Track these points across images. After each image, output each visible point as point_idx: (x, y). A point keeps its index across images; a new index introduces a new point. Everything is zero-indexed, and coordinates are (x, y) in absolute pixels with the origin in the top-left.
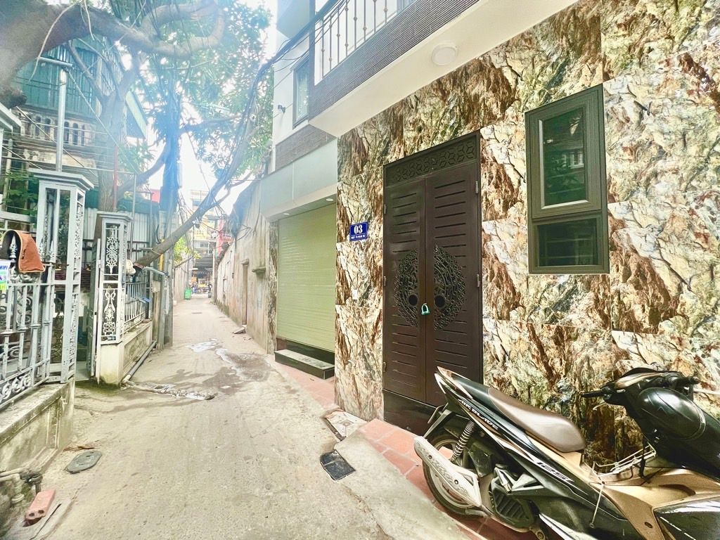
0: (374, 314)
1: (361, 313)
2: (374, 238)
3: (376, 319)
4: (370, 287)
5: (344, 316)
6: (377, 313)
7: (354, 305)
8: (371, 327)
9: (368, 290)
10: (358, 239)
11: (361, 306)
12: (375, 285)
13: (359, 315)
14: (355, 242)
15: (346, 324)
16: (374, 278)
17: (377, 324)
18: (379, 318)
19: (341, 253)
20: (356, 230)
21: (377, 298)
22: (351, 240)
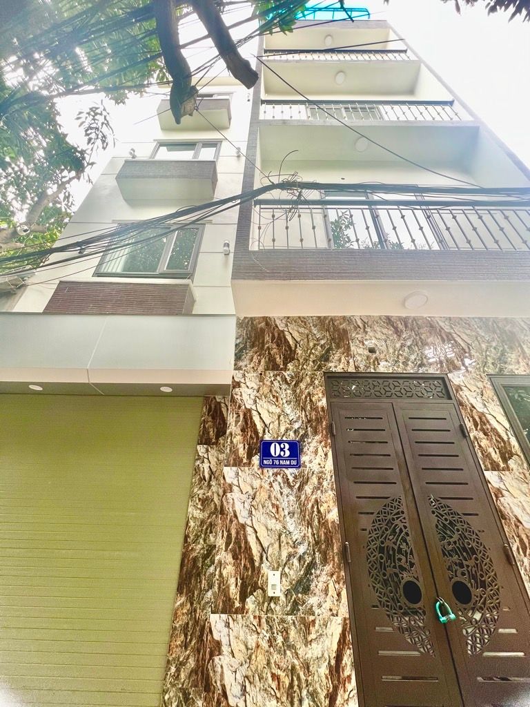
0: (329, 631)
1: (293, 633)
2: (316, 468)
3: (335, 647)
4: (312, 565)
5: (238, 647)
6: (335, 629)
7: (269, 610)
8: (323, 670)
9: (308, 571)
10: (280, 466)
11: (291, 613)
12: (325, 561)
13: (286, 639)
14: (271, 471)
15: (243, 670)
16: (321, 545)
17: (339, 658)
18: (342, 642)
19: (235, 488)
20: (275, 450)
21: (332, 592)
22: (262, 466)
